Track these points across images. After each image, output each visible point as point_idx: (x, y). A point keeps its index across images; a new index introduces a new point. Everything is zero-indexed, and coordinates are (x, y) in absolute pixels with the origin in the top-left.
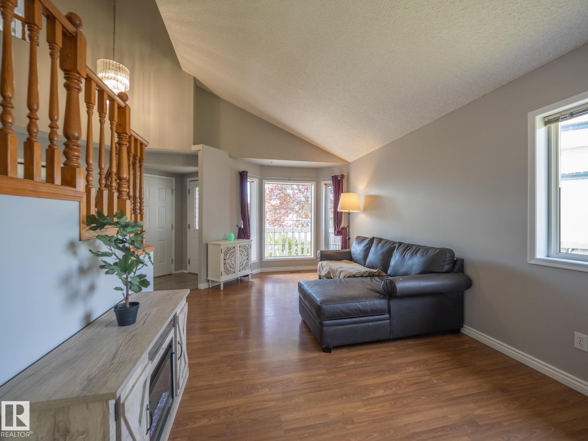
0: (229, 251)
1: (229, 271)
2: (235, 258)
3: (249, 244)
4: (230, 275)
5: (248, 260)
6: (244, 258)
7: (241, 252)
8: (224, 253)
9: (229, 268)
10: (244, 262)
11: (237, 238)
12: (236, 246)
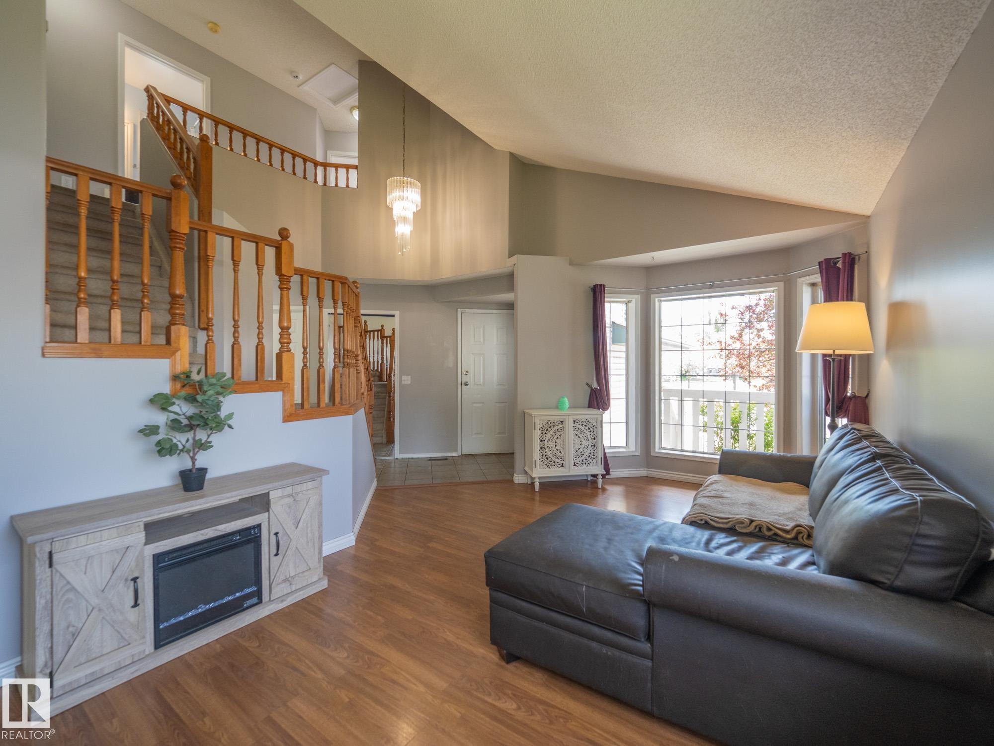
0: (550, 427)
1: (550, 461)
2: (564, 441)
3: (597, 419)
4: (552, 469)
5: (595, 448)
6: (585, 443)
7: (577, 431)
8: (542, 430)
9: (551, 456)
10: (586, 450)
11: (587, 406)
12: (565, 419)
